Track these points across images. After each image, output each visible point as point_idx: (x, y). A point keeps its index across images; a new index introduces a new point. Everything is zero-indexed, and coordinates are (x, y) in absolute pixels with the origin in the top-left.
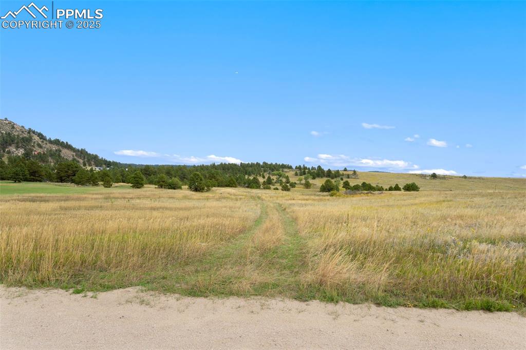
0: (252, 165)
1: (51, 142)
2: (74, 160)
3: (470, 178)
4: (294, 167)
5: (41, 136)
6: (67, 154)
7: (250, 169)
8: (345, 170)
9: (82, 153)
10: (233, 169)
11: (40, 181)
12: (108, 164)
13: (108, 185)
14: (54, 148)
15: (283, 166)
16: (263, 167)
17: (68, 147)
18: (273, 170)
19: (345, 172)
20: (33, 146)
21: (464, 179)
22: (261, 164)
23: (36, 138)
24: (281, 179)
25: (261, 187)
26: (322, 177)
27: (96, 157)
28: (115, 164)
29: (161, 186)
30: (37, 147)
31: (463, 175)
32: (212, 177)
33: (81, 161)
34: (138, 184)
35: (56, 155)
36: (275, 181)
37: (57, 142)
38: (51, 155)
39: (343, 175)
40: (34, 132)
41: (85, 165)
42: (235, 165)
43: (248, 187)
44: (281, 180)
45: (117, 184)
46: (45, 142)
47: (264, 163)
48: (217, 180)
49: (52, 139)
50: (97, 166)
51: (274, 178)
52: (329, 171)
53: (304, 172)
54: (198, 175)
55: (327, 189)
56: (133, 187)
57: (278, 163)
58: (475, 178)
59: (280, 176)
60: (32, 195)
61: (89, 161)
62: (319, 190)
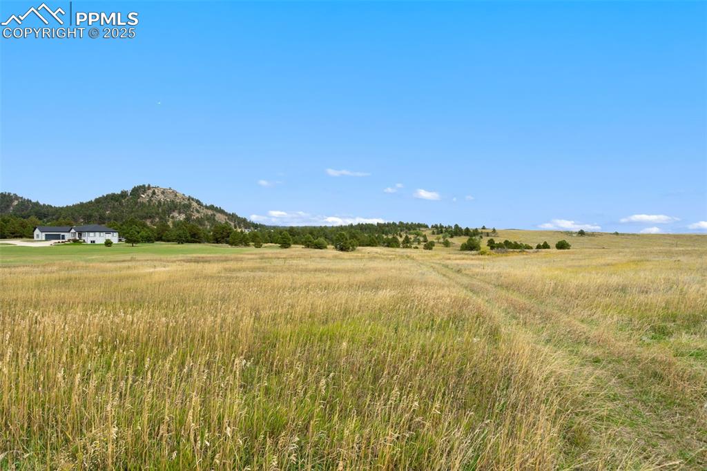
0: (389, 225)
1: (207, 207)
2: (226, 223)
3: (623, 234)
4: (430, 227)
5: (198, 202)
6: (220, 218)
7: (387, 228)
8: (484, 228)
9: (233, 217)
10: (370, 229)
11: (199, 242)
12: (256, 226)
13: (258, 245)
14: (210, 212)
15: (419, 226)
16: (399, 226)
17: (222, 211)
18: (409, 230)
19: (484, 231)
20: (192, 211)
21: (615, 236)
22: (398, 223)
23: (194, 204)
24: (418, 237)
25: (401, 246)
26: (460, 236)
27: (245, 220)
28: (262, 226)
29: (308, 246)
30: (195, 213)
31: (614, 232)
32: (353, 236)
33: (233, 224)
34: (285, 245)
35: (211, 219)
36: (411, 240)
37: (212, 208)
38: (208, 219)
39: (482, 233)
40: (193, 199)
41: (235, 227)
42: (372, 225)
43: (388, 246)
44: (418, 239)
45: (266, 245)
46: (202, 208)
47: (401, 223)
48: (358, 240)
49: (208, 205)
50: (246, 228)
51: (412, 237)
52: (467, 229)
53: (441, 230)
54: (343, 235)
55: (471, 247)
56: (282, 247)
57: (414, 223)
58: (629, 235)
59: (418, 235)
60: (195, 255)
61: (239, 223)
62: (459, 249)
